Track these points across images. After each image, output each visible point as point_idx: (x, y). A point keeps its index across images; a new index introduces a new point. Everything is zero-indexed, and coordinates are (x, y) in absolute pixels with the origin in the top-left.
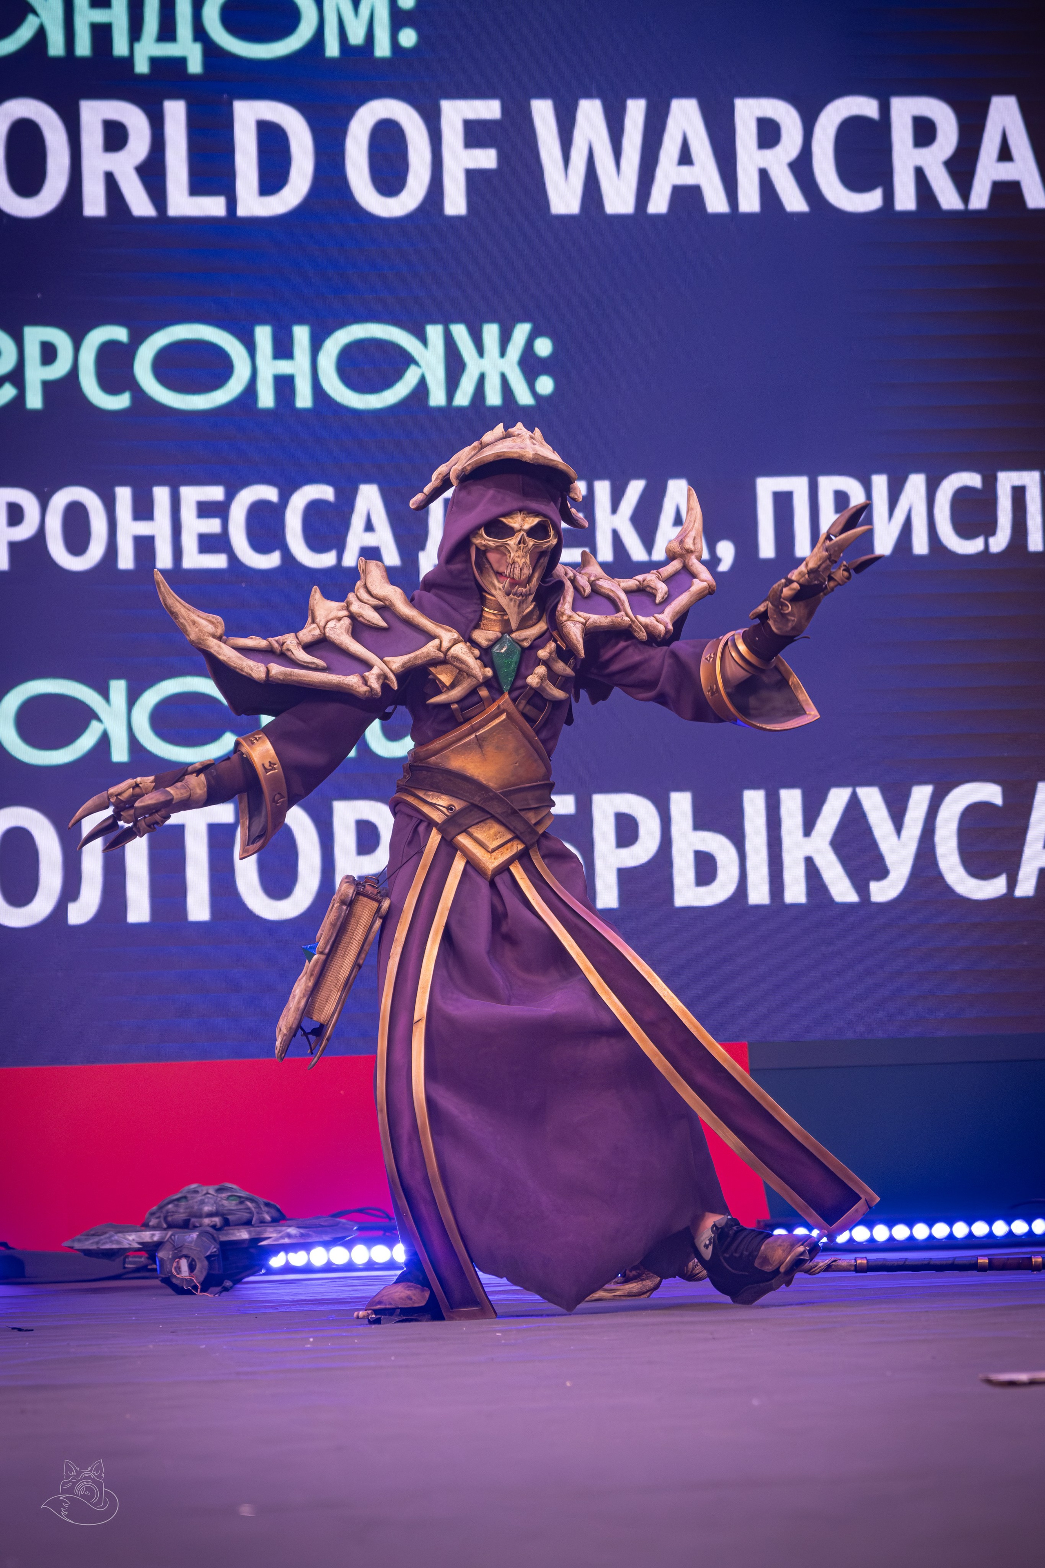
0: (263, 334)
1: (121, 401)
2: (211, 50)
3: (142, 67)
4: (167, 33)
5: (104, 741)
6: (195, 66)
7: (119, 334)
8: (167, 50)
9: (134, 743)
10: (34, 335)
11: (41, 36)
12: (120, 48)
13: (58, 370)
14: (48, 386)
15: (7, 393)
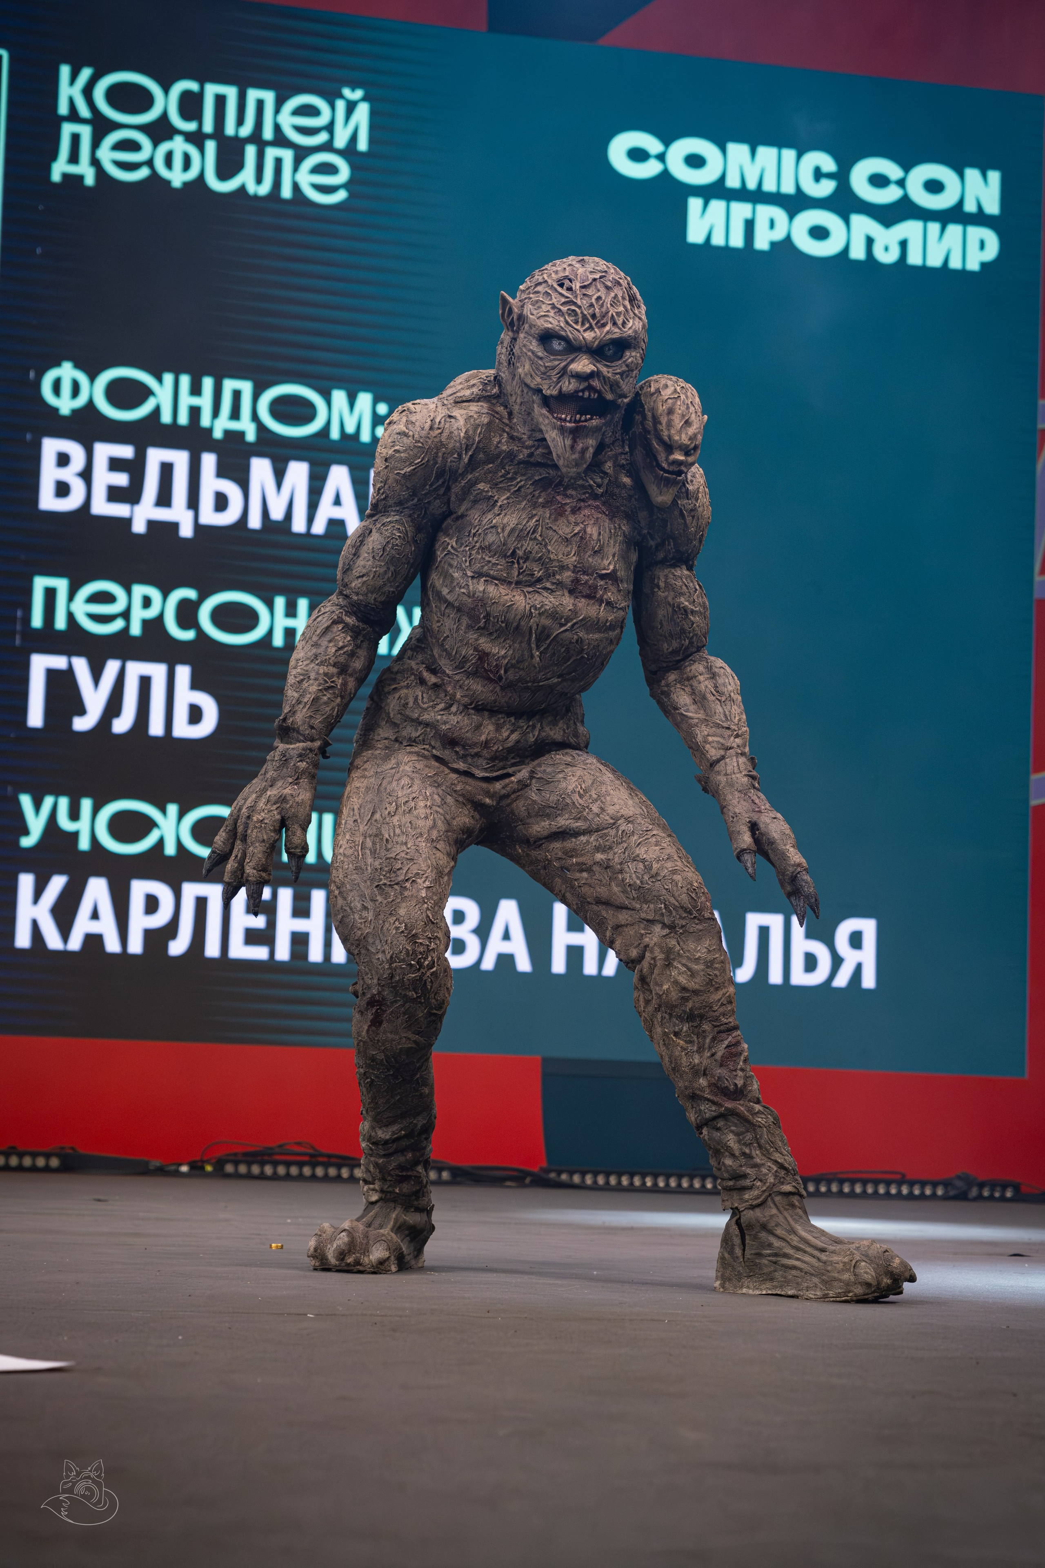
0: (280, 602)
1: (188, 635)
2: (261, 428)
3: (218, 434)
4: (235, 414)
5: (161, 843)
6: (251, 436)
7: (191, 594)
8: (234, 426)
9: (180, 845)
10: (139, 590)
11: (157, 411)
12: (205, 420)
13: (151, 613)
14: (146, 623)
15: (119, 624)
